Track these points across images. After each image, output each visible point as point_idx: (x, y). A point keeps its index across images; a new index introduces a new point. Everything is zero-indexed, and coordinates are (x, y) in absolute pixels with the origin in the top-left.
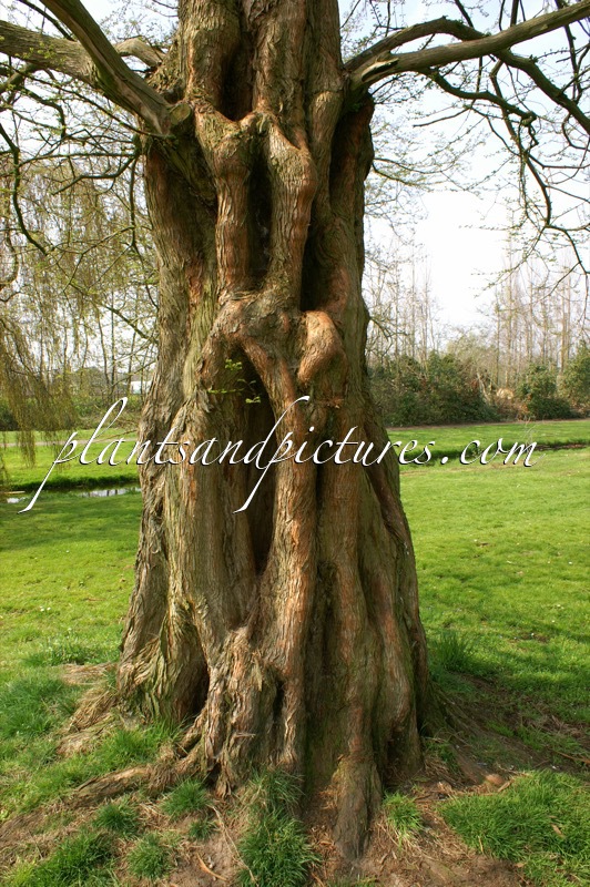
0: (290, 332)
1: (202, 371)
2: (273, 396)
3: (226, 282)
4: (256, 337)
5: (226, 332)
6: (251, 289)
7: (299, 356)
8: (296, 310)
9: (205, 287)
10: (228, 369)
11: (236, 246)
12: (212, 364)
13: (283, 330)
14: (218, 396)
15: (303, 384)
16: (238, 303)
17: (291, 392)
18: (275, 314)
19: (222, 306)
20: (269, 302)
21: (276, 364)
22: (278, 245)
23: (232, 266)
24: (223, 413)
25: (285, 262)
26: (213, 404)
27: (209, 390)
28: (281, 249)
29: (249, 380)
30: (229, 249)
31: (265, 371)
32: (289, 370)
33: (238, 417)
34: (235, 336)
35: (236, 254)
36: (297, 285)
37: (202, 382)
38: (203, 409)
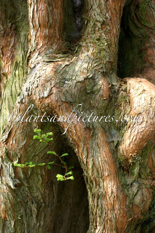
0: (110, 98)
1: (7, 141)
2: (89, 173)
3: (37, 44)
4: (71, 104)
5: (36, 97)
6: (64, 53)
7: (121, 127)
8: (114, 76)
9: (16, 57)
10: (37, 140)
11: (49, 5)
12: (18, 134)
13: (102, 96)
14: (25, 170)
15: (127, 160)
16: (52, 65)
17: (113, 170)
18: (93, 78)
19: (32, 69)
20: (86, 65)
21: (94, 135)
22: (95, 7)
23: (45, 27)
24: (30, 188)
25: (103, 23)
26: (19, 179)
27: (15, 163)
28: (98, 11)
29: (60, 152)
30: (42, 6)
31: (82, 144)
32: (109, 143)
33: (47, 192)
34: (47, 101)
35: (49, 13)
36: (115, 48)
37: (7, 154)
38: (7, 185)
